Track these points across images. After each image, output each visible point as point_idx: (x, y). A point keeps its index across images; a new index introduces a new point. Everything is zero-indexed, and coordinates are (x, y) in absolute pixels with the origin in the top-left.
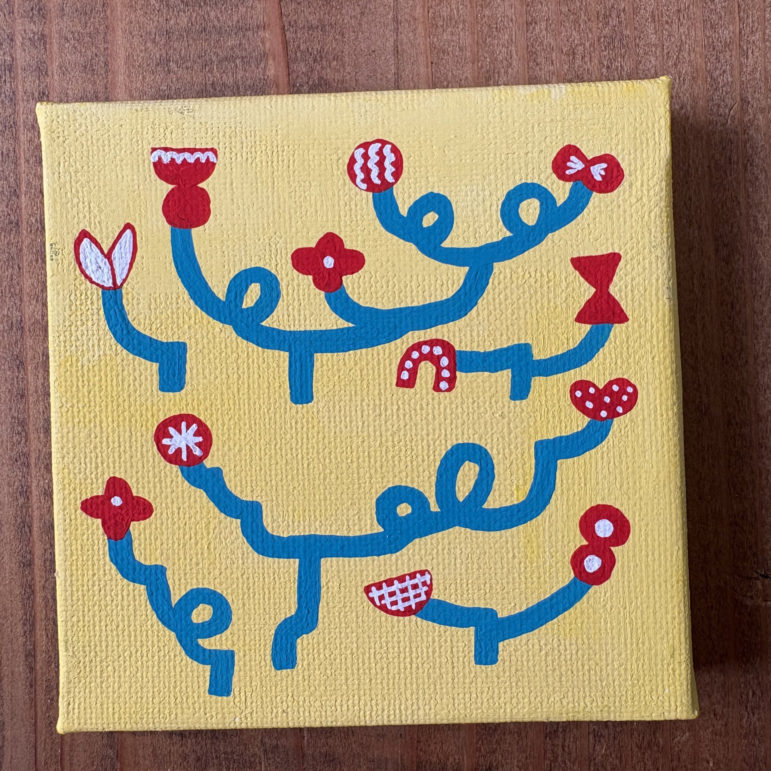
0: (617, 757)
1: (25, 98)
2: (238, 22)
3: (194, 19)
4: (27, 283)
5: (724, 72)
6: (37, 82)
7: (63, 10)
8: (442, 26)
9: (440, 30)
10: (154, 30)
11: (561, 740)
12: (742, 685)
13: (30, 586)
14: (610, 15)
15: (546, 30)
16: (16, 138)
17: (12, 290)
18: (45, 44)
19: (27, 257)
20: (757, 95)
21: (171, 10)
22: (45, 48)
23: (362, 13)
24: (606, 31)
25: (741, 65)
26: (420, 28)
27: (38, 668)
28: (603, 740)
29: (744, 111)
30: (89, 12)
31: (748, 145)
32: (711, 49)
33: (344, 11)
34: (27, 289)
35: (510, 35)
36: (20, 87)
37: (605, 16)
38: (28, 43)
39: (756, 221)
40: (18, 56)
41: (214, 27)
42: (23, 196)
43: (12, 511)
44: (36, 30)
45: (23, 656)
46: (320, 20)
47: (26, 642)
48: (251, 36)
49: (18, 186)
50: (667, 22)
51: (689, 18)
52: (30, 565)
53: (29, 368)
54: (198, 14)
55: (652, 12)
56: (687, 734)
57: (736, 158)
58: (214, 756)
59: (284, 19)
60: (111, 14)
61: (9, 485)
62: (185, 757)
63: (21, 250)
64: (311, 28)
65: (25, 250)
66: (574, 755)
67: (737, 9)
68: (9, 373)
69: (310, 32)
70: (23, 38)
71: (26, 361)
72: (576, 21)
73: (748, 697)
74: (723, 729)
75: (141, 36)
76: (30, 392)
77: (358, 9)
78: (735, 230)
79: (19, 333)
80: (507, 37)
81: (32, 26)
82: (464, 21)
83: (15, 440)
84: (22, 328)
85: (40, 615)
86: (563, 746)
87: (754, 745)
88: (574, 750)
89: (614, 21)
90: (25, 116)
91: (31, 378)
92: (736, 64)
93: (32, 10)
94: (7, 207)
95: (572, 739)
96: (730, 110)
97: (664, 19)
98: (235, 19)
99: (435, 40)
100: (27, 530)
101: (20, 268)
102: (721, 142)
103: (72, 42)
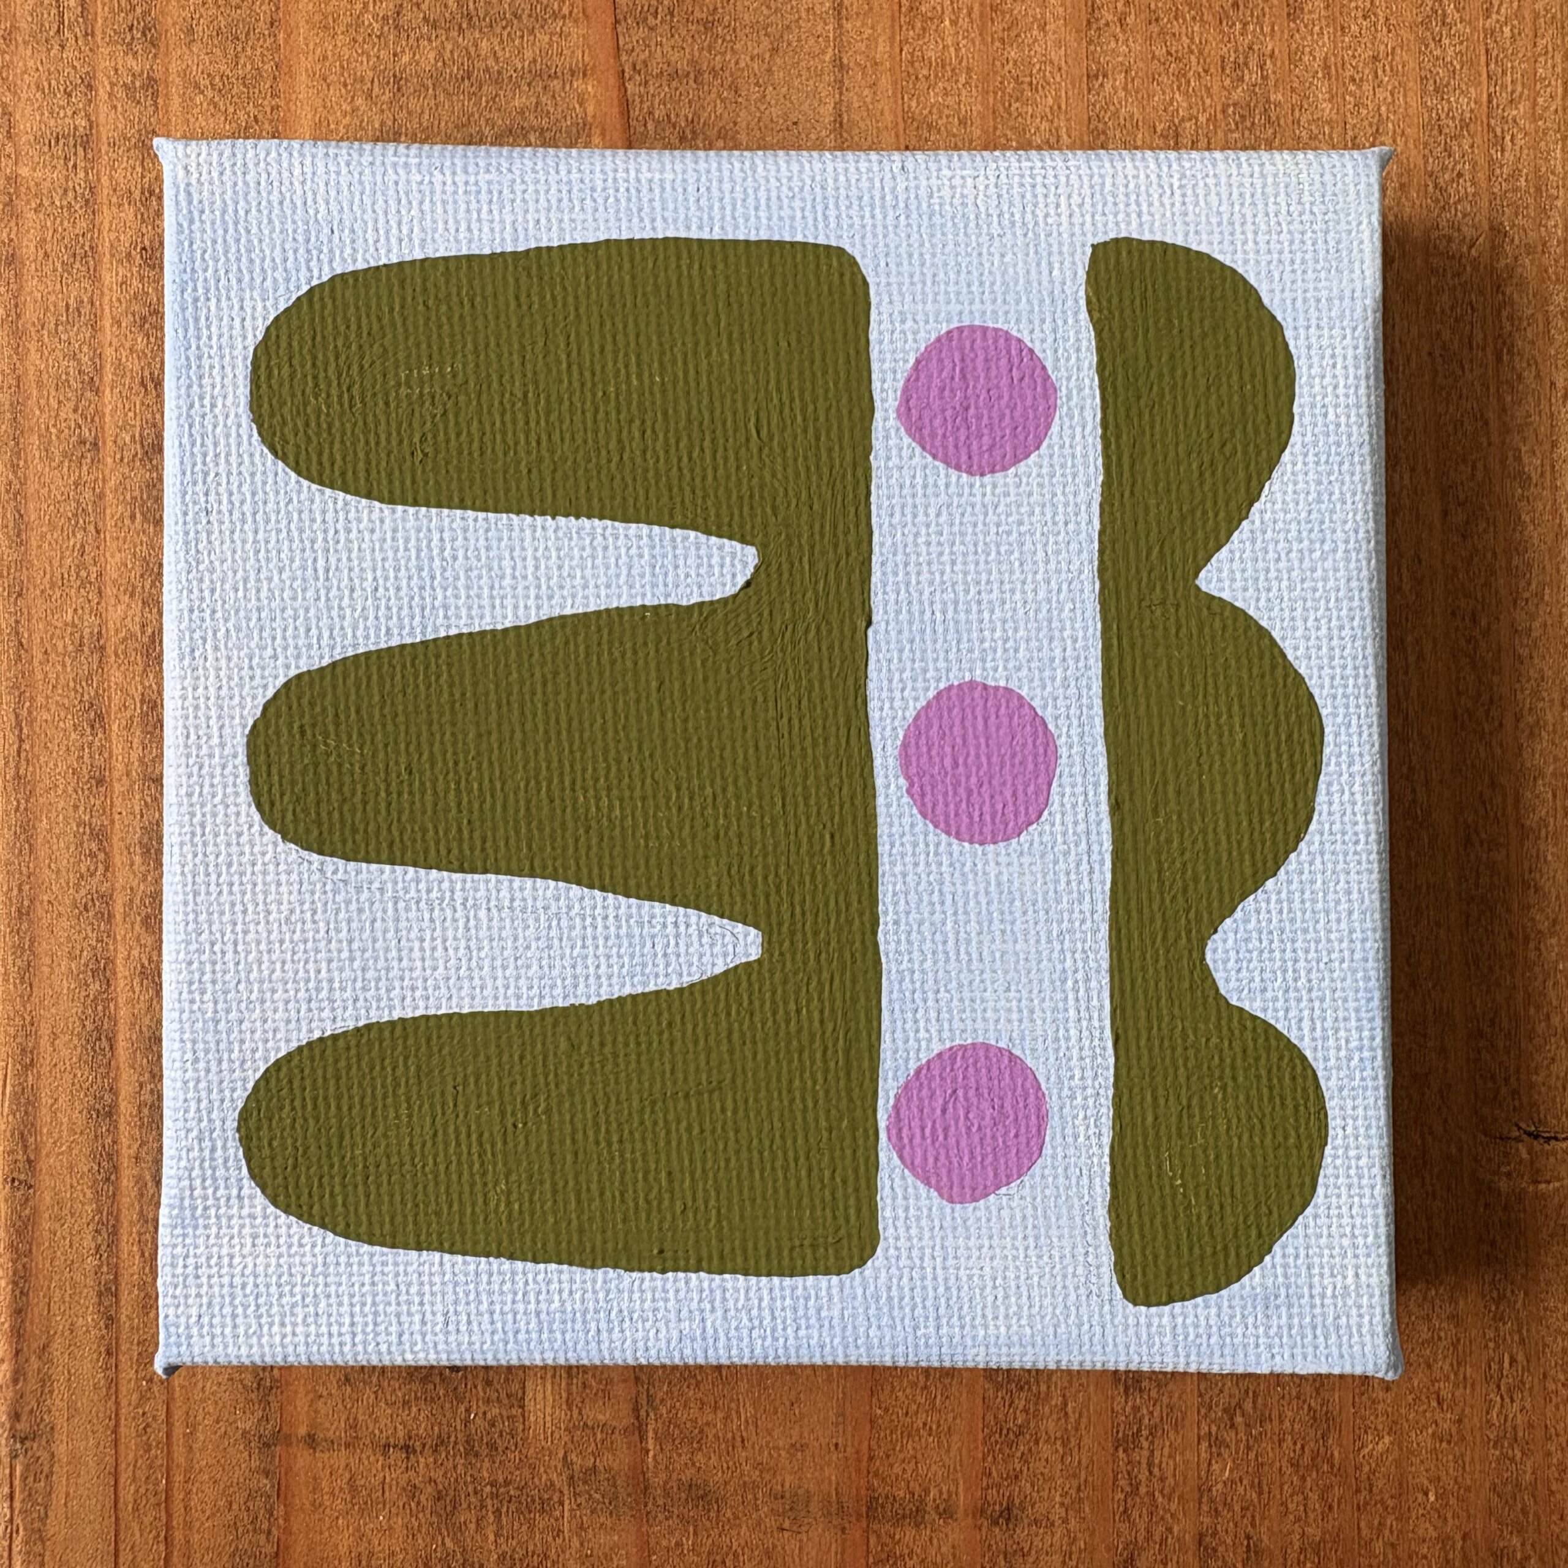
0: (1252, 1486)
1: (114, 200)
2: (535, 61)
3: (447, 55)
4: (113, 561)
5: (1460, 175)
6: (139, 169)
7: (191, 31)
8: (927, 78)
9: (923, 85)
10: (370, 74)
11: (1146, 1453)
12: (1491, 1345)
13: (110, 1156)
14: (1246, 64)
15: (1125, 89)
16: (95, 277)
17: (83, 574)
18: (155, 95)
19: (114, 508)
20: (1520, 220)
21: (404, 35)
22: (156, 104)
23: (774, 51)
24: (1238, 94)
25: (1491, 162)
26: (885, 82)
27: (123, 1318)
28: (1225, 1453)
29: (1495, 249)
30: (243, 37)
31: (1504, 314)
32: (1435, 132)
33: (737, 46)
34: (112, 573)
35: (1056, 99)
36: (105, 180)
37: (1237, 66)
38: (121, 93)
39: (1518, 459)
40: (102, 119)
41: (487, 70)
42: (108, 391)
43: (77, 1008)
44: (137, 69)
45: (93, 1294)
46: (692, 62)
47: (100, 1267)
48: (558, 88)
49: (99, 370)
50: (1353, 80)
51: (1394, 72)
52: (110, 1114)
53: (115, 727)
54: (456, 44)
55: (1326, 59)
56: (1387, 1439)
57: (1480, 337)
58: (470, 1489)
59: (624, 58)
60: (286, 41)
61: (71, 957)
62: (413, 1491)
63: (101, 496)
64: (675, 75)
65: (110, 496)
66: (1170, 1481)
67: (1483, 59)
68: (73, 736)
69: (674, 84)
70: (112, 84)
71: (109, 713)
72: (1182, 74)
73: (1501, 1369)
74: (1454, 1431)
75: (345, 85)
76: (116, 774)
77: (766, 43)
78: (1479, 475)
79: (96, 657)
80: (1050, 101)
81: (131, 62)
82: (969, 70)
83: (83, 869)
84: (103, 648)
85: (129, 1215)
86: (1150, 1465)
87: (1512, 1460)
88: (1169, 1474)
89: (1252, 76)
90: (113, 236)
91: (118, 749)
92: (1482, 161)
93: (131, 29)
94: (75, 411)
95: (1166, 1451)
96: (1470, 247)
97: (1348, 74)
98: (528, 55)
99: (914, 104)
100: (105, 1043)
101: (98, 532)
102: (1452, 308)
103: (209, 93)
